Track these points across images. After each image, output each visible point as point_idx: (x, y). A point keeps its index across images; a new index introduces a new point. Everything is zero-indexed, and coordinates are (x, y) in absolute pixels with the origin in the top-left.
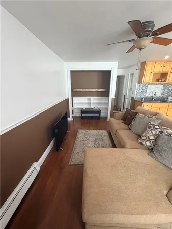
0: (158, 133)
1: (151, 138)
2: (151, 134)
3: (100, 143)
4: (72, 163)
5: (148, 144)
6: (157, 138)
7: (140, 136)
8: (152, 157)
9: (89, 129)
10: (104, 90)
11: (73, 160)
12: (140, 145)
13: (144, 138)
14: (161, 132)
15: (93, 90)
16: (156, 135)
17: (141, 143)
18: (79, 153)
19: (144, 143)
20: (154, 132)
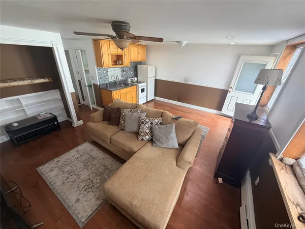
0: (150, 125)
1: (148, 131)
2: (146, 128)
3: (94, 163)
4: (83, 220)
5: (147, 137)
6: (151, 129)
7: (137, 134)
8: (156, 146)
9: (57, 155)
10: (47, 80)
11: (80, 216)
12: (142, 142)
13: (142, 134)
14: (152, 123)
15: (21, 83)
16: (149, 127)
17: (142, 139)
18: (78, 200)
19: (144, 138)
20: (147, 126)
